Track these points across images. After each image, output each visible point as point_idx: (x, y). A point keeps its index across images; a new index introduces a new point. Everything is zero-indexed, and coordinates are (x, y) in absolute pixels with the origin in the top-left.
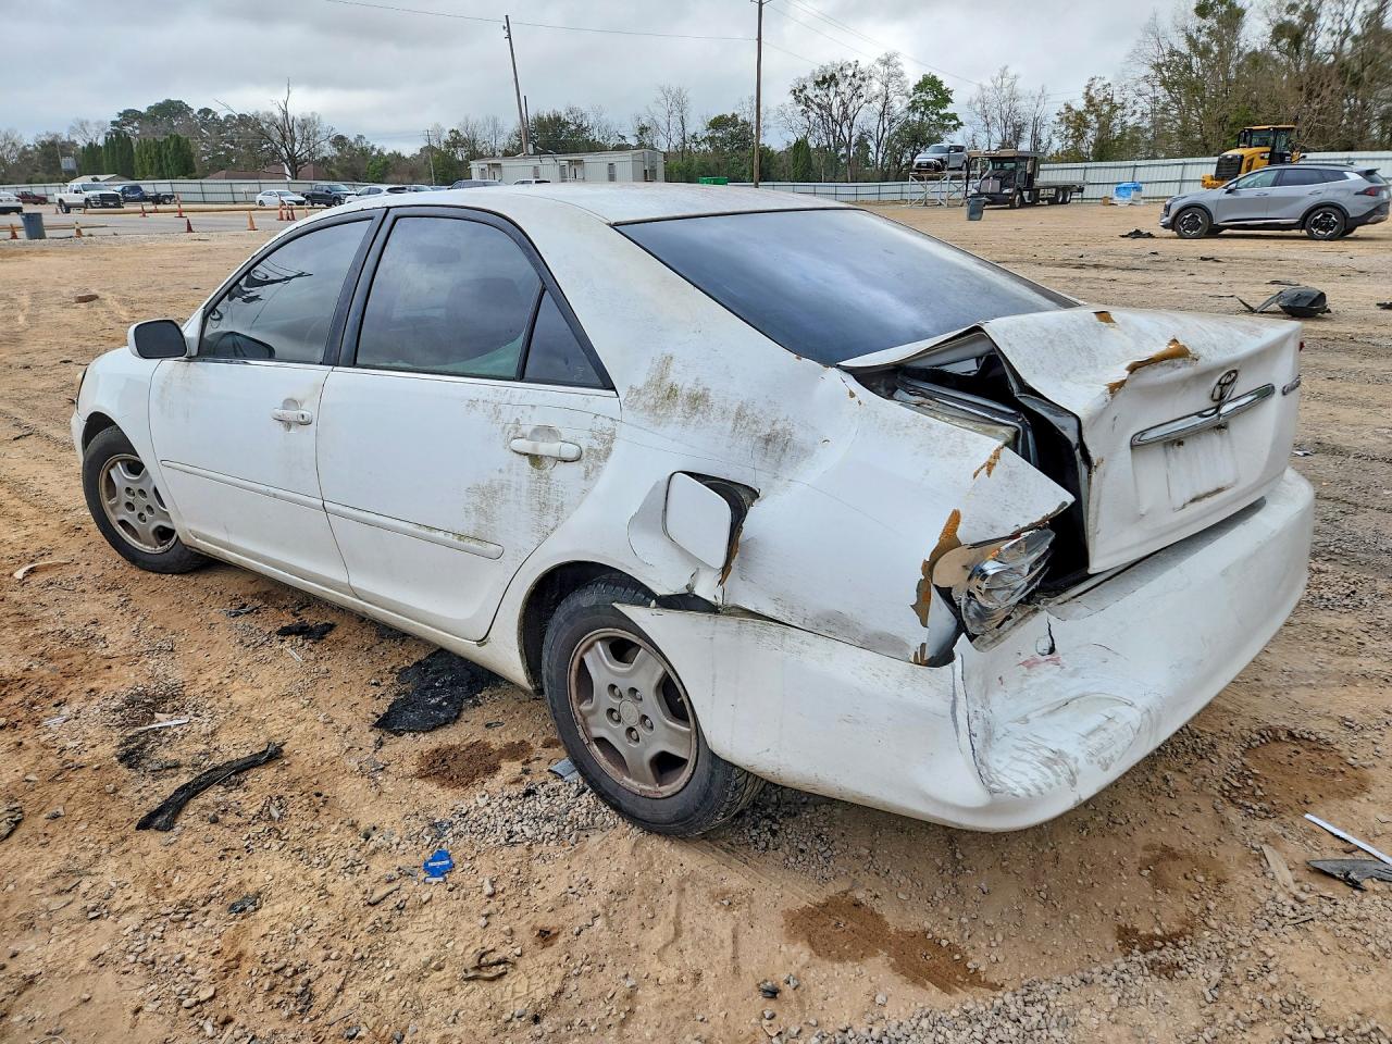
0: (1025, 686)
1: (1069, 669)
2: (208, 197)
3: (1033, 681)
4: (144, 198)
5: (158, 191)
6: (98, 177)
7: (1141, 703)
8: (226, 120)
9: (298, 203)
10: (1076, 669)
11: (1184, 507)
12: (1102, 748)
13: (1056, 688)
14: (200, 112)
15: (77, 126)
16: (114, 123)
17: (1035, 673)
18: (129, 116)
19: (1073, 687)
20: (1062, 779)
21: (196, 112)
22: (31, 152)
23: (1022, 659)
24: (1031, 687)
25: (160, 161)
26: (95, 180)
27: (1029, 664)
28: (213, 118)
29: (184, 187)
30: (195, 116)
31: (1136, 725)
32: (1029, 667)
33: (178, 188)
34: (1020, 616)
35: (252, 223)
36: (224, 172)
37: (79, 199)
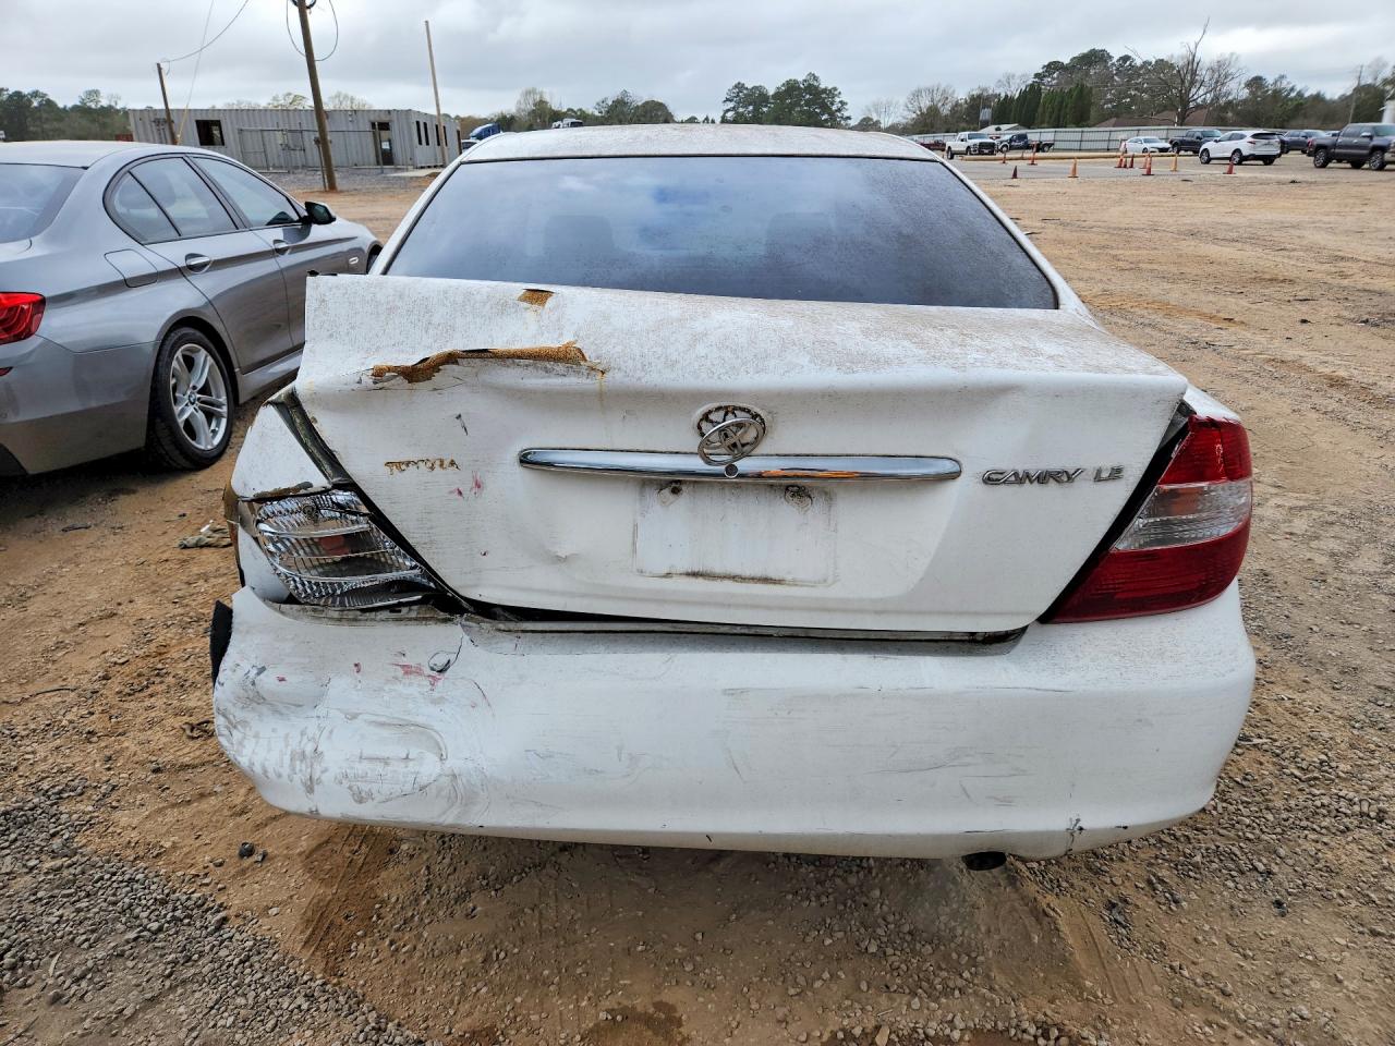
0: (386, 688)
1: (436, 694)
2: (1085, 145)
3: (399, 687)
4: (1027, 147)
5: (1042, 139)
6: (1001, 126)
7: (454, 763)
8: (1142, 67)
9: (1163, 150)
10: (442, 698)
11: (668, 575)
12: (364, 777)
13: (411, 706)
14: (1118, 61)
15: (1004, 80)
16: (1037, 75)
17: (407, 681)
18: (1053, 67)
19: (425, 713)
20: (297, 778)
21: (1114, 60)
22: (961, 105)
23: (404, 661)
24: (391, 690)
25: (1060, 110)
26: (998, 129)
27: (407, 670)
28: (1130, 65)
29: (1070, 135)
30: (1113, 64)
31: (424, 780)
32: (406, 673)
33: (1060, 136)
34: (413, 615)
35: (1075, 170)
36: (1114, 120)
37: (961, 147)
